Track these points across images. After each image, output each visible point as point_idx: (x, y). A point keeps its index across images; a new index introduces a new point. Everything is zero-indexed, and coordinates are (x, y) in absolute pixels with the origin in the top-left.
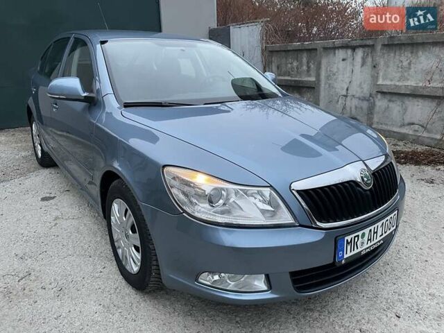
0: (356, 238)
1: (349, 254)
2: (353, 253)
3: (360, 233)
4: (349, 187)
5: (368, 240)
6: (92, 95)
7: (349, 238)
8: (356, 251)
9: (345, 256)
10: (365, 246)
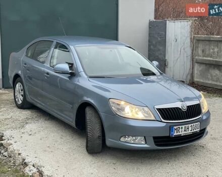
0: (179, 128)
1: (176, 134)
2: (177, 134)
4: (177, 110)
5: (184, 131)
6: (73, 72)
7: (176, 127)
8: (179, 134)
9: (174, 134)
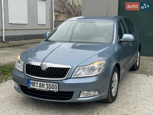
0: (34, 83)
2: (33, 87)
3: (36, 82)
5: (40, 86)
7: (32, 81)
9: (31, 87)
10: (38, 88)
